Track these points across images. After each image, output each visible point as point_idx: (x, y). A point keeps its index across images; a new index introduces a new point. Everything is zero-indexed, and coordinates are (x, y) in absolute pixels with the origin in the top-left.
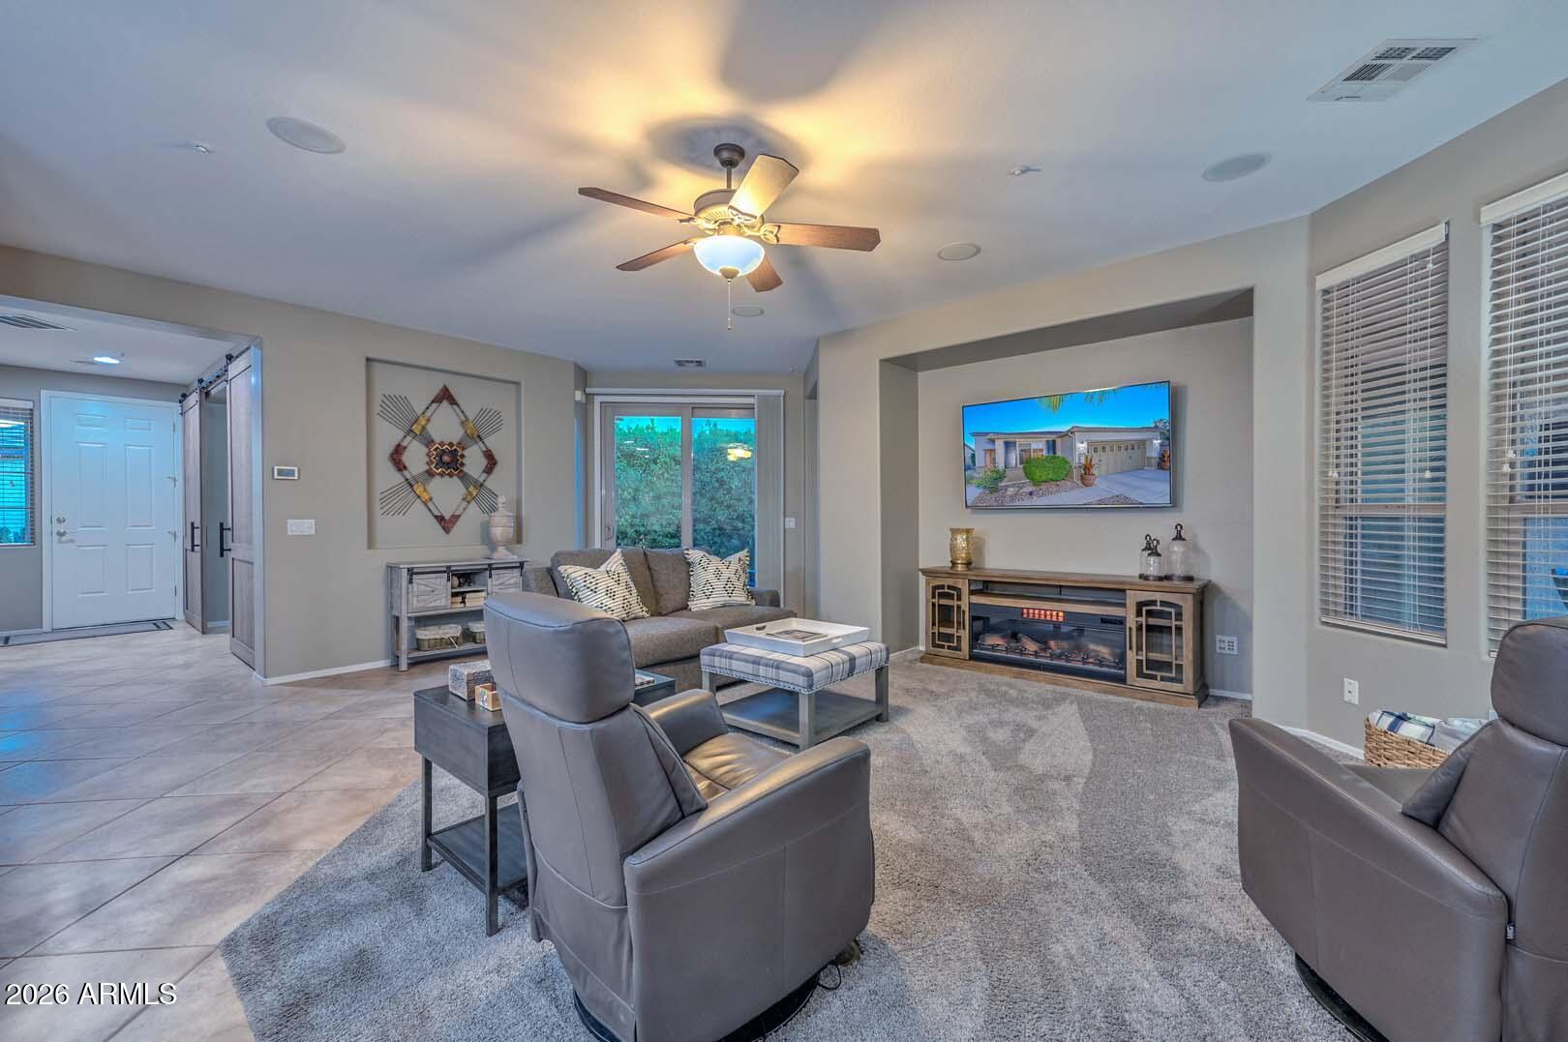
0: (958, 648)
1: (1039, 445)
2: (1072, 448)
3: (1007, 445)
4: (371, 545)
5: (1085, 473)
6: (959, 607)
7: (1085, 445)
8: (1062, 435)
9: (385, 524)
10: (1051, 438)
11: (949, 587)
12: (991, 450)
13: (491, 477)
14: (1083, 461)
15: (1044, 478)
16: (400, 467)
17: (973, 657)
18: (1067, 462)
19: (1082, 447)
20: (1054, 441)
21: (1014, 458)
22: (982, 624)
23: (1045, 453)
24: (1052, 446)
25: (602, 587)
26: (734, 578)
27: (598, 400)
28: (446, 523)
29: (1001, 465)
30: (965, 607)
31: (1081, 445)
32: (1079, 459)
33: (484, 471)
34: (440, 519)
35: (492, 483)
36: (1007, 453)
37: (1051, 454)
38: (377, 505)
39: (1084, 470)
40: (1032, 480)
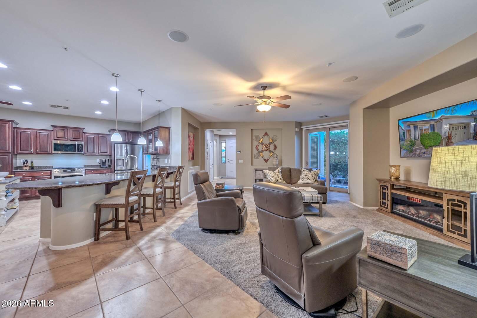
0: (387, 208)
1: (427, 127)
2: (441, 128)
3: (415, 127)
4: (252, 165)
5: (448, 142)
6: (388, 193)
7: (447, 126)
8: (437, 121)
9: (255, 160)
10: (432, 123)
11: (385, 186)
12: (408, 130)
13: (275, 151)
14: (447, 135)
15: (429, 145)
16: (258, 150)
17: (392, 212)
18: (439, 135)
19: (446, 127)
20: (434, 125)
21: (418, 133)
22: (396, 201)
23: (429, 131)
24: (433, 127)
25: (271, 175)
26: (310, 176)
27: (304, 129)
28: (266, 161)
29: (413, 139)
30: (389, 194)
31: (446, 126)
32: (445, 134)
33: (274, 150)
34: (265, 160)
35: (276, 152)
36: (415, 131)
37: (432, 131)
38: (253, 157)
39: (448, 139)
40: (424, 145)
